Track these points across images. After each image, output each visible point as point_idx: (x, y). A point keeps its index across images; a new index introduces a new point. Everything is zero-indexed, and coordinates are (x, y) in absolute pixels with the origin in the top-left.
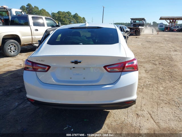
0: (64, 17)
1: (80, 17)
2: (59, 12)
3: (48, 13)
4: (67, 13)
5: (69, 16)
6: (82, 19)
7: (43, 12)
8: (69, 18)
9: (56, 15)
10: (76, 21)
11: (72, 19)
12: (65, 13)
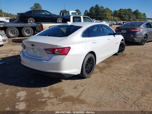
0: (125, 14)
1: (141, 13)
2: (120, 10)
3: (111, 11)
4: (128, 10)
5: (130, 12)
6: (142, 15)
7: (107, 11)
8: (129, 15)
9: (117, 12)
10: (136, 17)
11: (132, 16)
12: (126, 10)
